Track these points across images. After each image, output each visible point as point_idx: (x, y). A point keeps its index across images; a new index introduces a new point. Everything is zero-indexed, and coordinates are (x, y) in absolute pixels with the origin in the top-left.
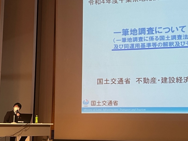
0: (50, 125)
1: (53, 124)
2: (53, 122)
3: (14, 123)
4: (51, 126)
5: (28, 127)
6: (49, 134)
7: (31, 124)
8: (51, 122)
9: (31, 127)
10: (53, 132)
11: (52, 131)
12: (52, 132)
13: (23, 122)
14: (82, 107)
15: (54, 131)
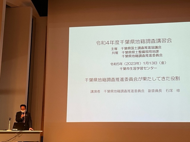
1: (42, 131)
2: (42, 129)
3: (9, 131)
6: (39, 140)
11: (41, 137)
13: (17, 129)
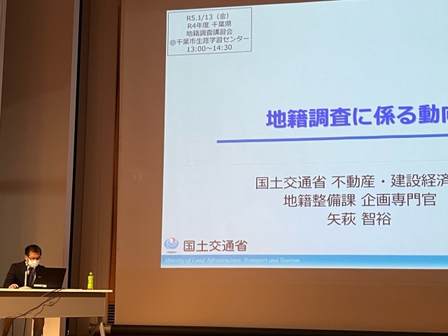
0: (105, 293)
1: (111, 291)
2: (111, 285)
3: (25, 289)
4: (106, 295)
5: (57, 298)
6: (104, 314)
7: (63, 291)
8: (107, 287)
9: (62, 298)
10: (111, 308)
11: (109, 305)
12: (109, 308)
13: (45, 286)
14: (162, 254)
15: (114, 306)
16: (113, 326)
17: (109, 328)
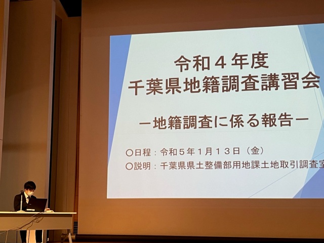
1: (76, 213)
2: (76, 210)
3: (21, 212)
4: (73, 216)
6: (71, 228)
7: (45, 213)
8: (73, 210)
9: (44, 218)
12: (74, 224)
13: (34, 210)
16: (77, 235)
17: (74, 237)
